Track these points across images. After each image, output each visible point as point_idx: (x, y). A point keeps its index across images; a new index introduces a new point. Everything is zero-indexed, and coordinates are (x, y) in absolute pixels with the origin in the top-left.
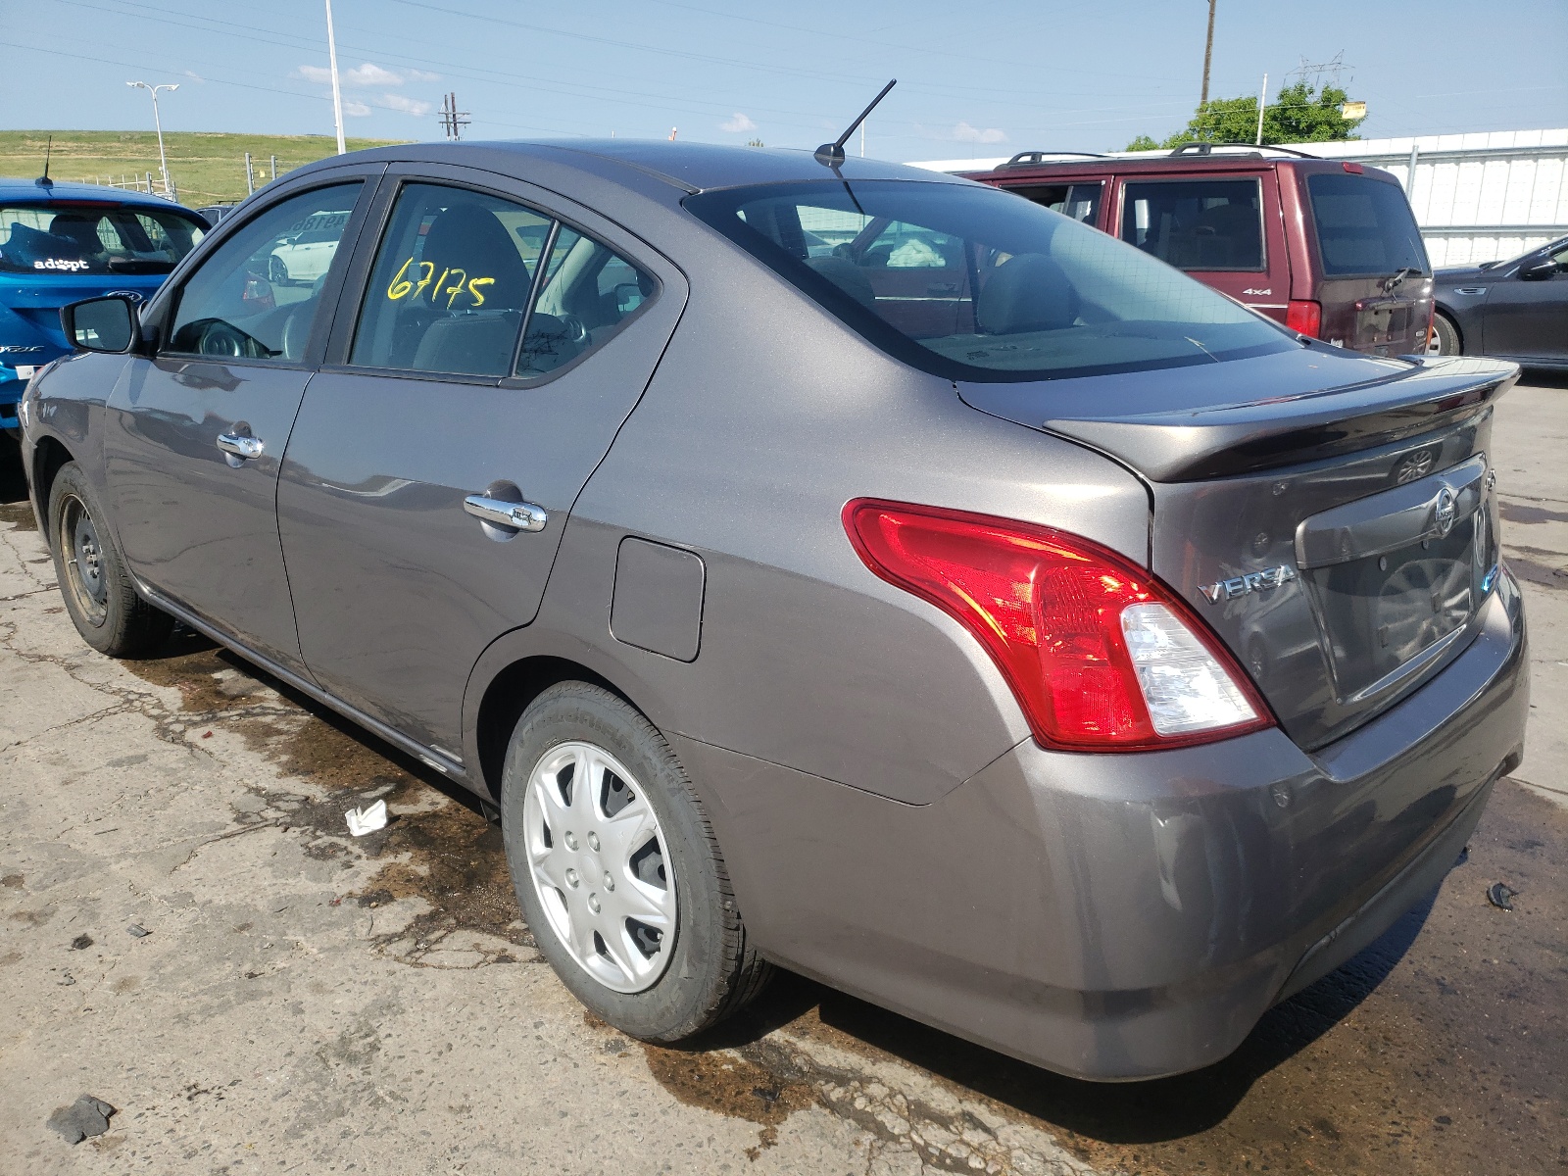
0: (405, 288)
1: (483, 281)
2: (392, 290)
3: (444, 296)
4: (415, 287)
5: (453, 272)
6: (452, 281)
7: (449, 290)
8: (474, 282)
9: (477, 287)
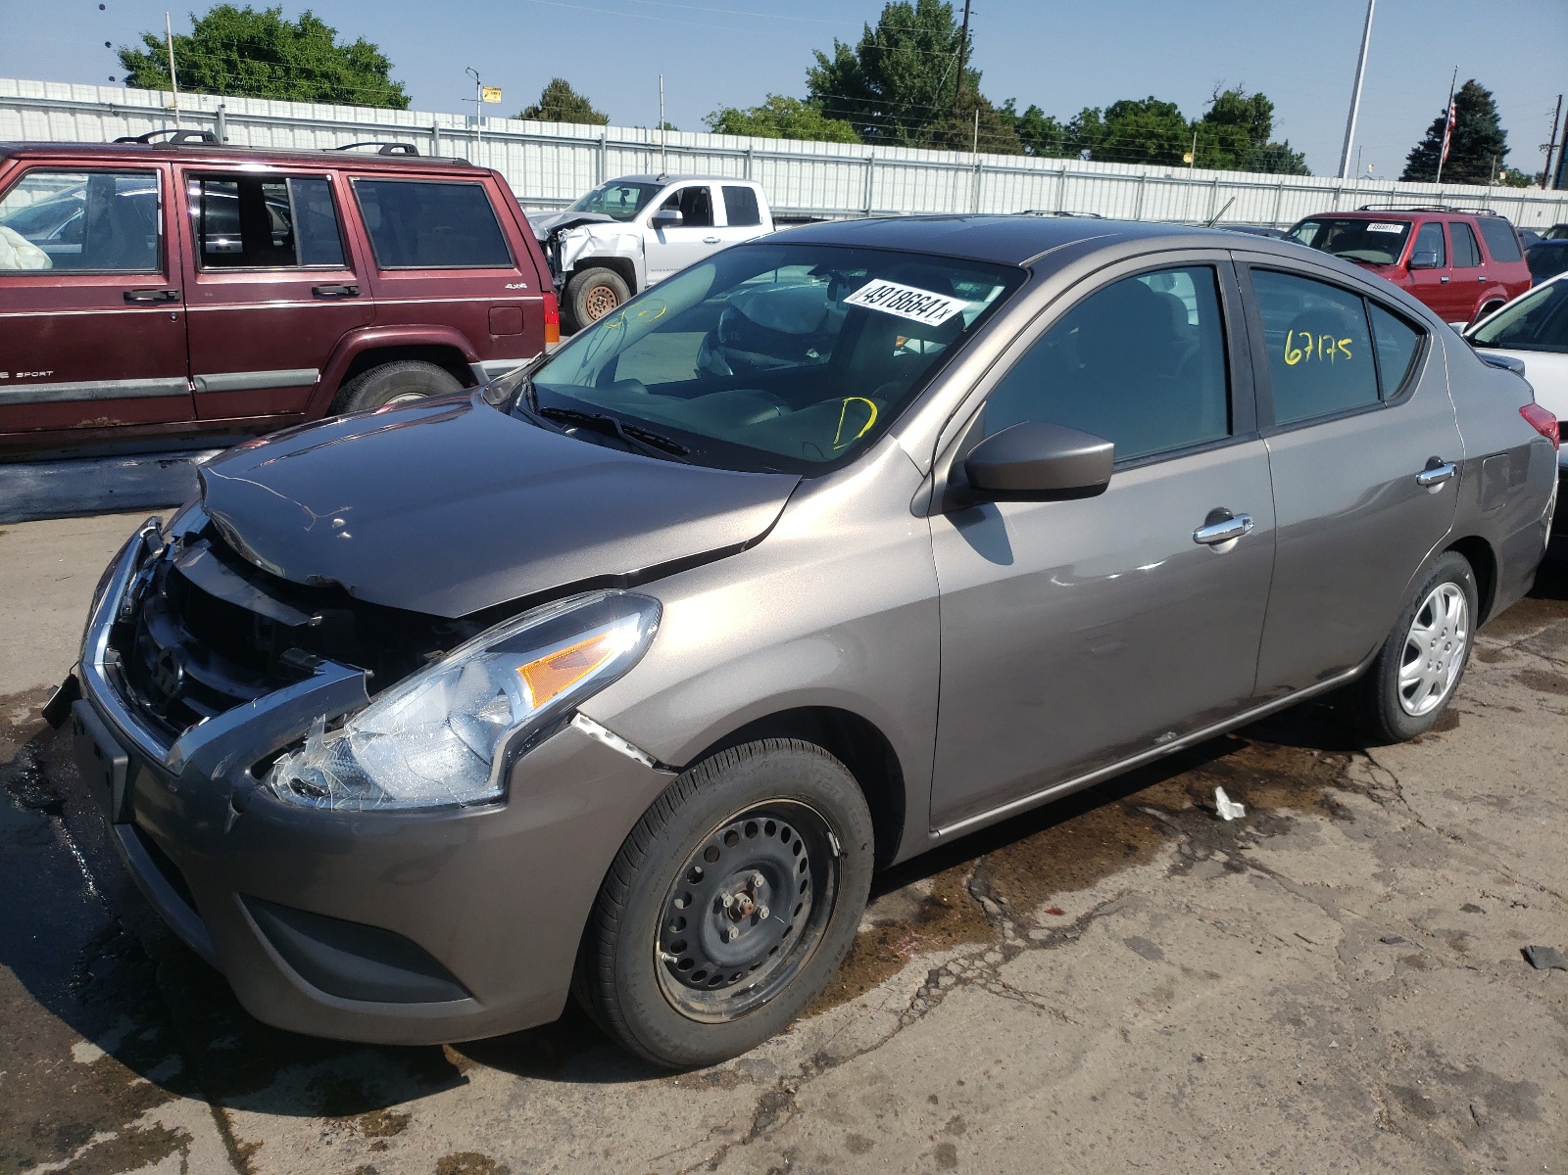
0: (1298, 354)
1: (1346, 341)
2: (1289, 356)
3: (1326, 356)
4: (1304, 353)
5: (1325, 338)
6: (1327, 344)
7: (1328, 351)
8: (1340, 343)
9: (1343, 346)
